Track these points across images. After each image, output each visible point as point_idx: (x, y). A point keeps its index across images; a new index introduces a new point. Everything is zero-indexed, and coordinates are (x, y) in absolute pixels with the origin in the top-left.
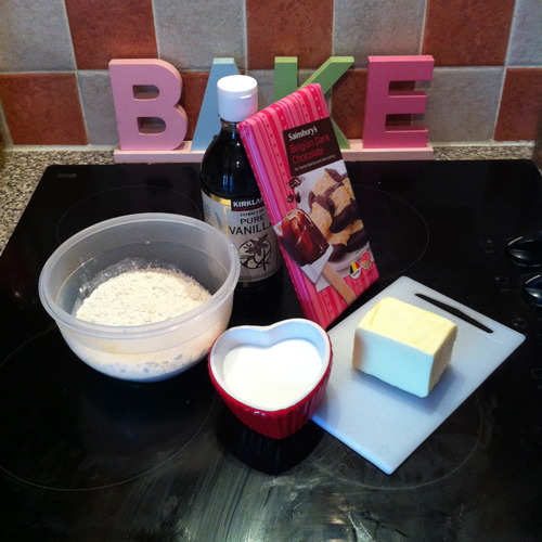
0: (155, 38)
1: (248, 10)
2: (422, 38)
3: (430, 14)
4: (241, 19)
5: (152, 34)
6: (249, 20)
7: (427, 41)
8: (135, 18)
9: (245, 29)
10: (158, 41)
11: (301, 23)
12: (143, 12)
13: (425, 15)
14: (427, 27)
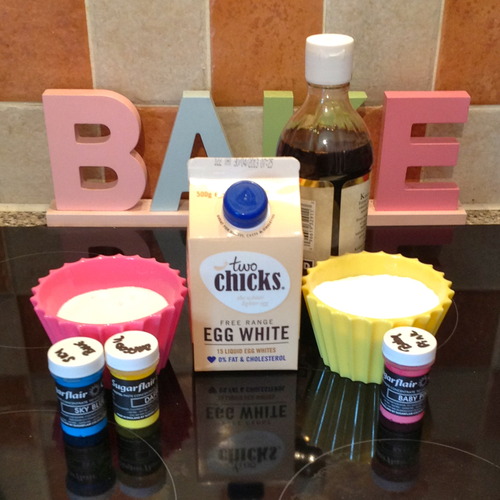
0: (89, 62)
1: (213, 25)
2: (435, 68)
3: (446, 36)
4: (203, 38)
5: (86, 56)
6: (213, 40)
7: (442, 71)
8: (63, 33)
9: (208, 52)
10: (93, 65)
11: (281, 45)
12: (75, 26)
13: (439, 38)
14: (442, 53)
